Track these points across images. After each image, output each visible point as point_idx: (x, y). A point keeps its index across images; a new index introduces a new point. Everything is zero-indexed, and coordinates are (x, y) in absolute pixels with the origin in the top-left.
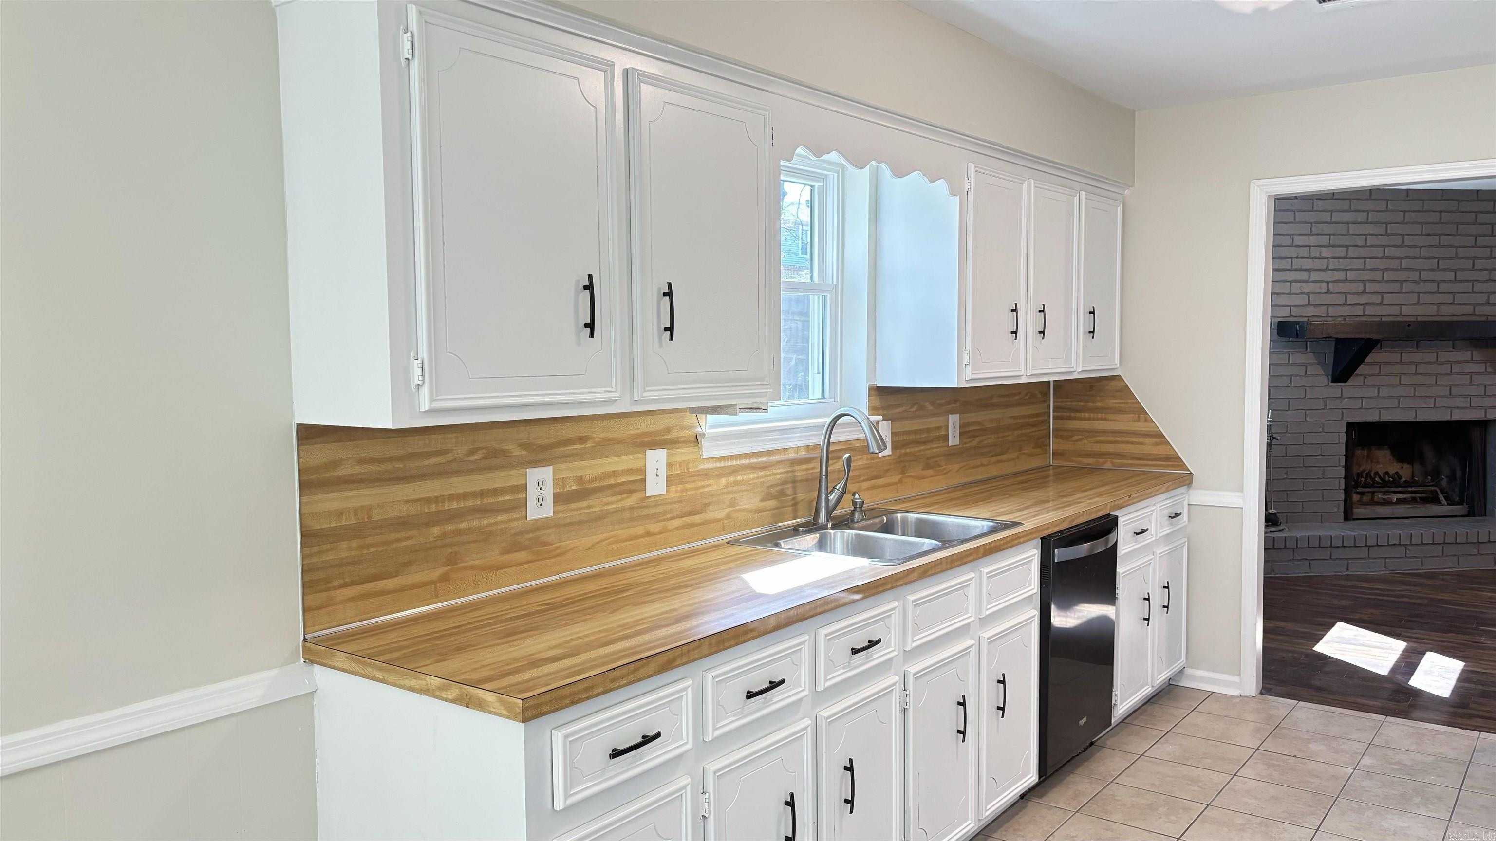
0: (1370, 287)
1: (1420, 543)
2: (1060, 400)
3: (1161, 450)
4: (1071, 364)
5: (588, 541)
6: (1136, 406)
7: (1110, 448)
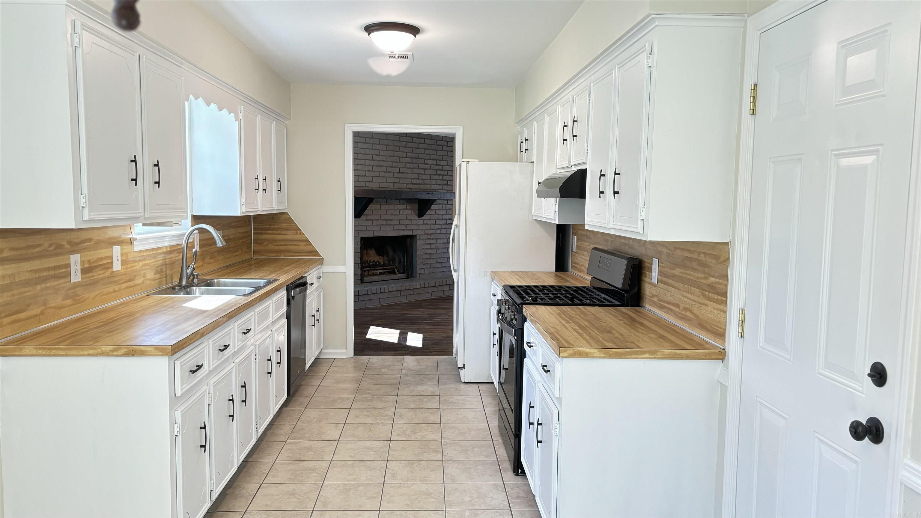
0: (368, 174)
1: (392, 291)
2: (256, 224)
3: (308, 248)
4: (273, 206)
5: (93, 294)
6: (296, 227)
7: (283, 248)
